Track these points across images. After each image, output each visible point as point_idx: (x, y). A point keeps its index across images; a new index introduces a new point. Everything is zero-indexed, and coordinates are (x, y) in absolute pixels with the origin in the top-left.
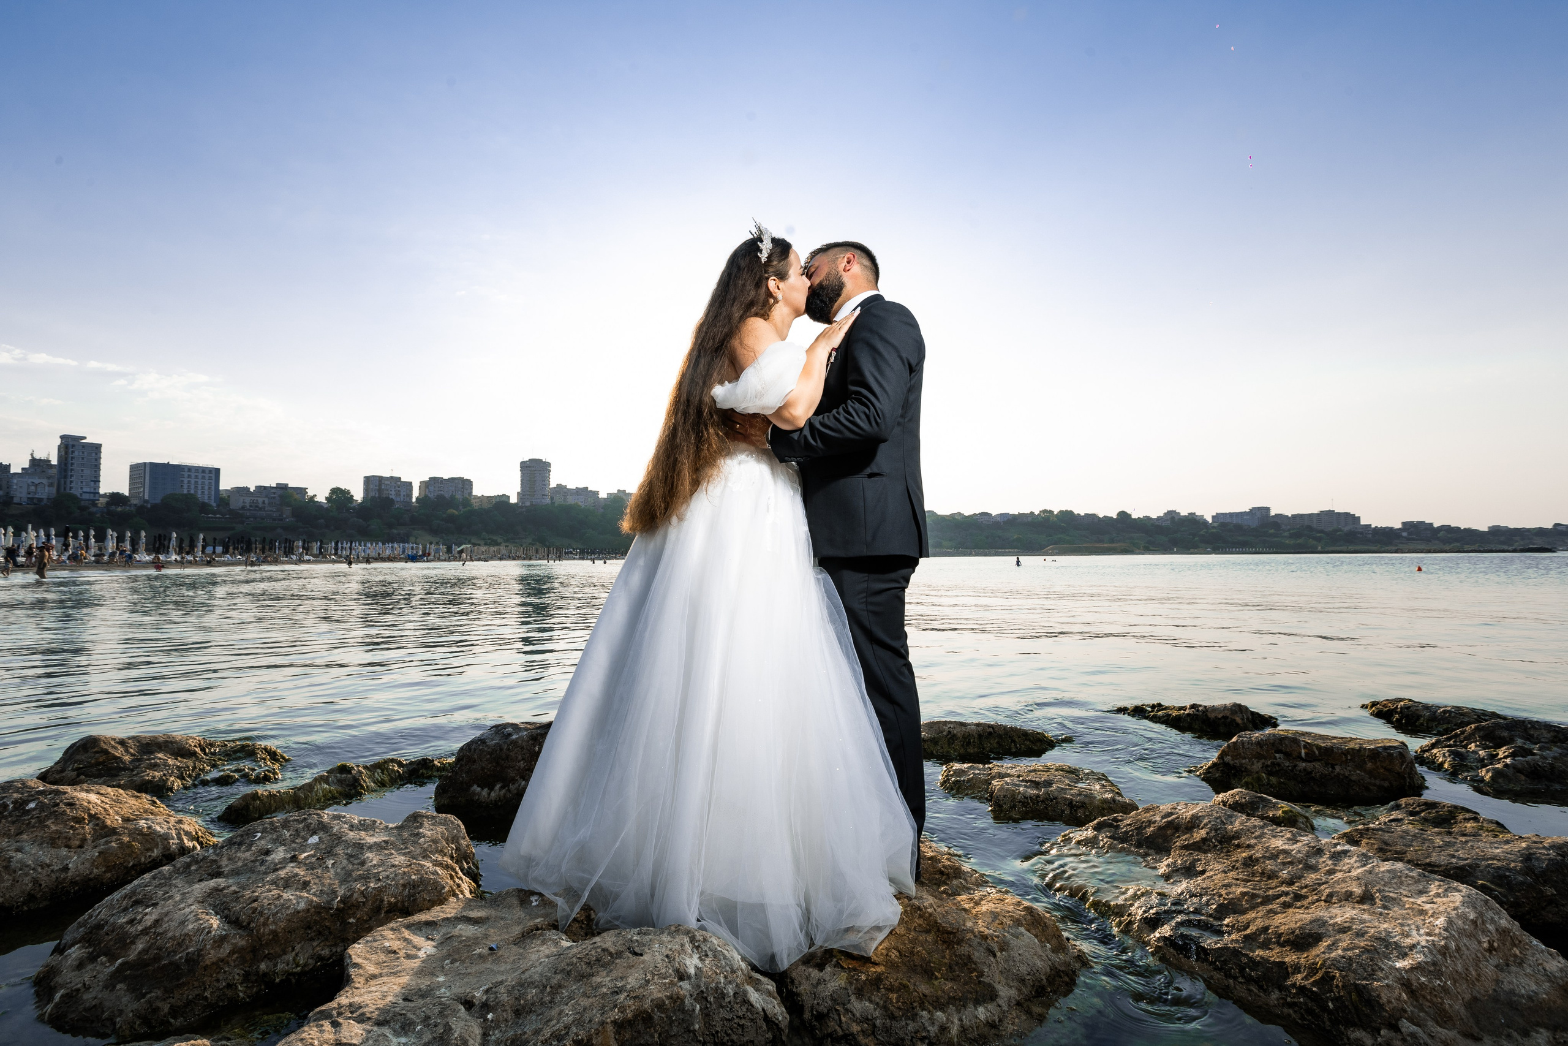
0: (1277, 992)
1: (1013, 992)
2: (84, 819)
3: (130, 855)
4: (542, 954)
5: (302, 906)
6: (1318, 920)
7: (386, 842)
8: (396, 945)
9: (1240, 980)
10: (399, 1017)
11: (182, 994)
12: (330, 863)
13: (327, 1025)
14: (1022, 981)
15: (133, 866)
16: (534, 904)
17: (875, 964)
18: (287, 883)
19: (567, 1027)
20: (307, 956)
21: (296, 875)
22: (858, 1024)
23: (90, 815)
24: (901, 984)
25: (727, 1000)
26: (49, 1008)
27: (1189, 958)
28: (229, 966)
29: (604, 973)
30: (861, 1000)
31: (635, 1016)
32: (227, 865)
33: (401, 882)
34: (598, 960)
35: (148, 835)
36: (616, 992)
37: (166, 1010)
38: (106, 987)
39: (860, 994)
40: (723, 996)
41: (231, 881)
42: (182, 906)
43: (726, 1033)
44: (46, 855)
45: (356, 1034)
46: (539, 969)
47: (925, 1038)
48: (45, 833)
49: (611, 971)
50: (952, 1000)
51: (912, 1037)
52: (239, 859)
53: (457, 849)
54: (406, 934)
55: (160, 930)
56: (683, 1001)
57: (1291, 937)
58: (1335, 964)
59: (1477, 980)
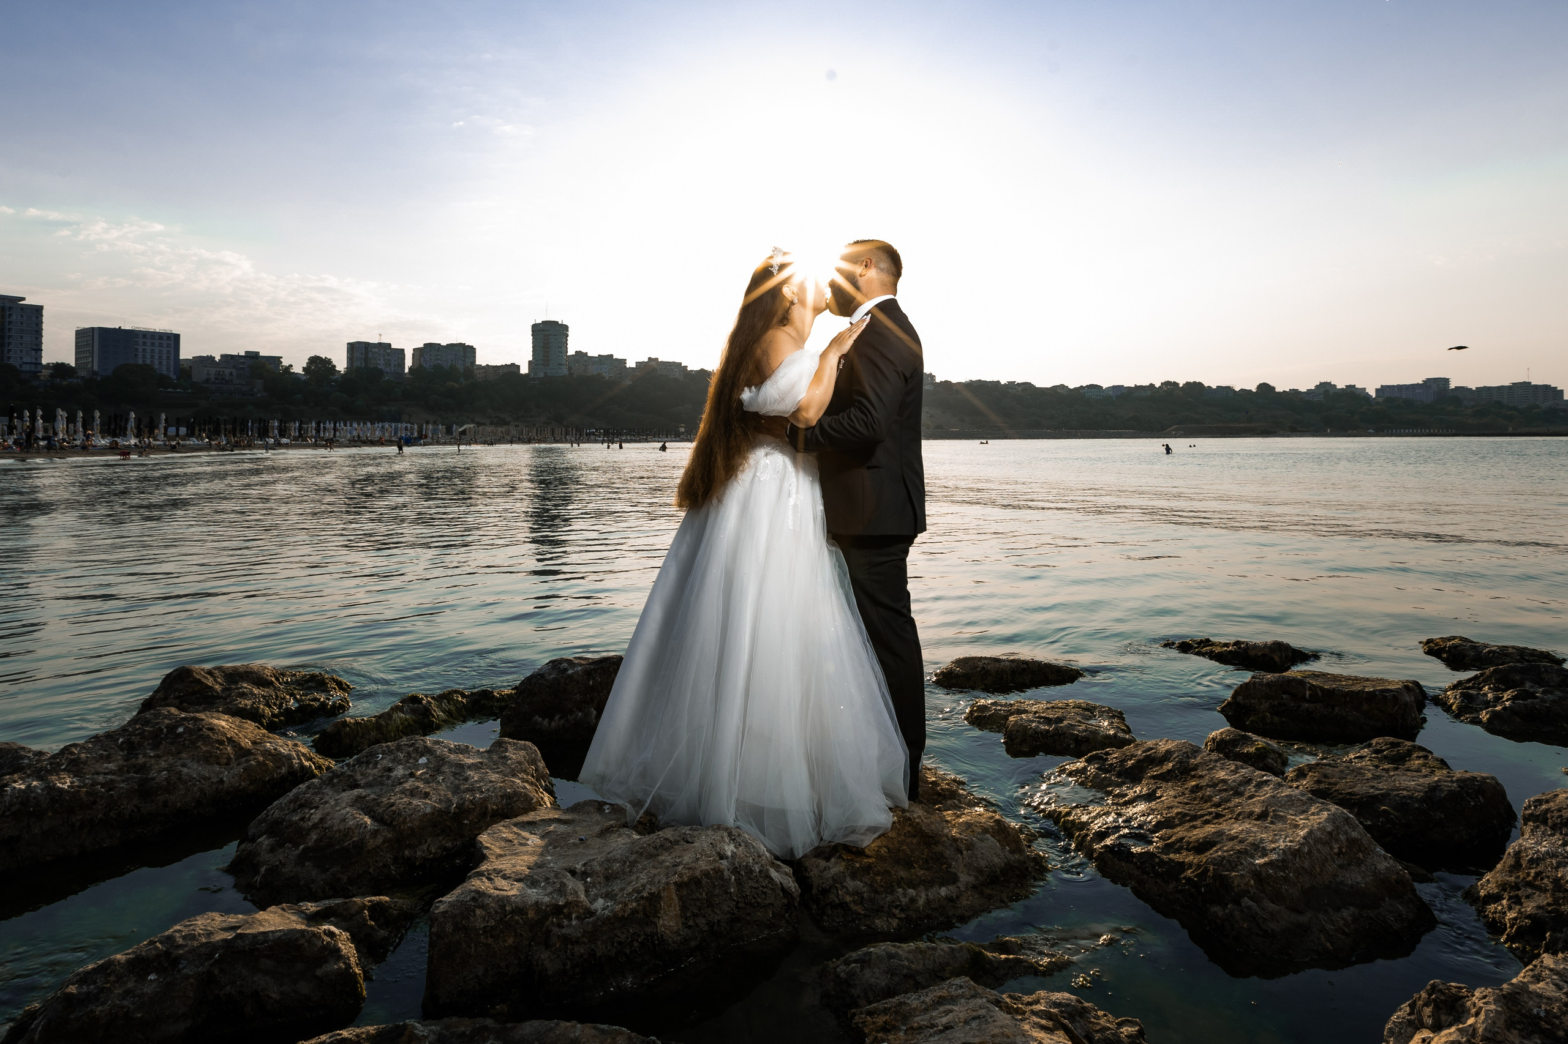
0: (1174, 883)
1: (971, 878)
2: (224, 742)
3: (267, 772)
4: (619, 842)
5: (428, 810)
6: (1219, 832)
7: (481, 763)
8: (510, 836)
9: (1152, 875)
10: (528, 877)
11: (354, 869)
12: (441, 778)
13: (483, 878)
14: (980, 871)
16: (607, 811)
17: (868, 857)
18: (413, 793)
19: (644, 886)
20: (436, 846)
21: (418, 787)
22: (850, 896)
23: (228, 738)
24: (885, 869)
25: (754, 874)
26: (258, 878)
27: (1119, 860)
28: (383, 850)
29: (666, 853)
30: (855, 880)
31: (690, 880)
33: (499, 794)
34: (662, 846)
35: (275, 755)
36: (675, 865)
38: (297, 863)
39: (854, 876)
40: (752, 871)
41: (368, 791)
42: (338, 808)
43: (753, 896)
44: (204, 770)
45: (504, 884)
46: (619, 852)
47: (899, 905)
48: (199, 752)
49: (671, 852)
50: (922, 881)
51: (890, 905)
52: (369, 774)
53: (537, 770)
54: (515, 829)
55: (326, 826)
56: (722, 872)
57: (1196, 844)
58: (1213, 862)
59: (1319, 874)
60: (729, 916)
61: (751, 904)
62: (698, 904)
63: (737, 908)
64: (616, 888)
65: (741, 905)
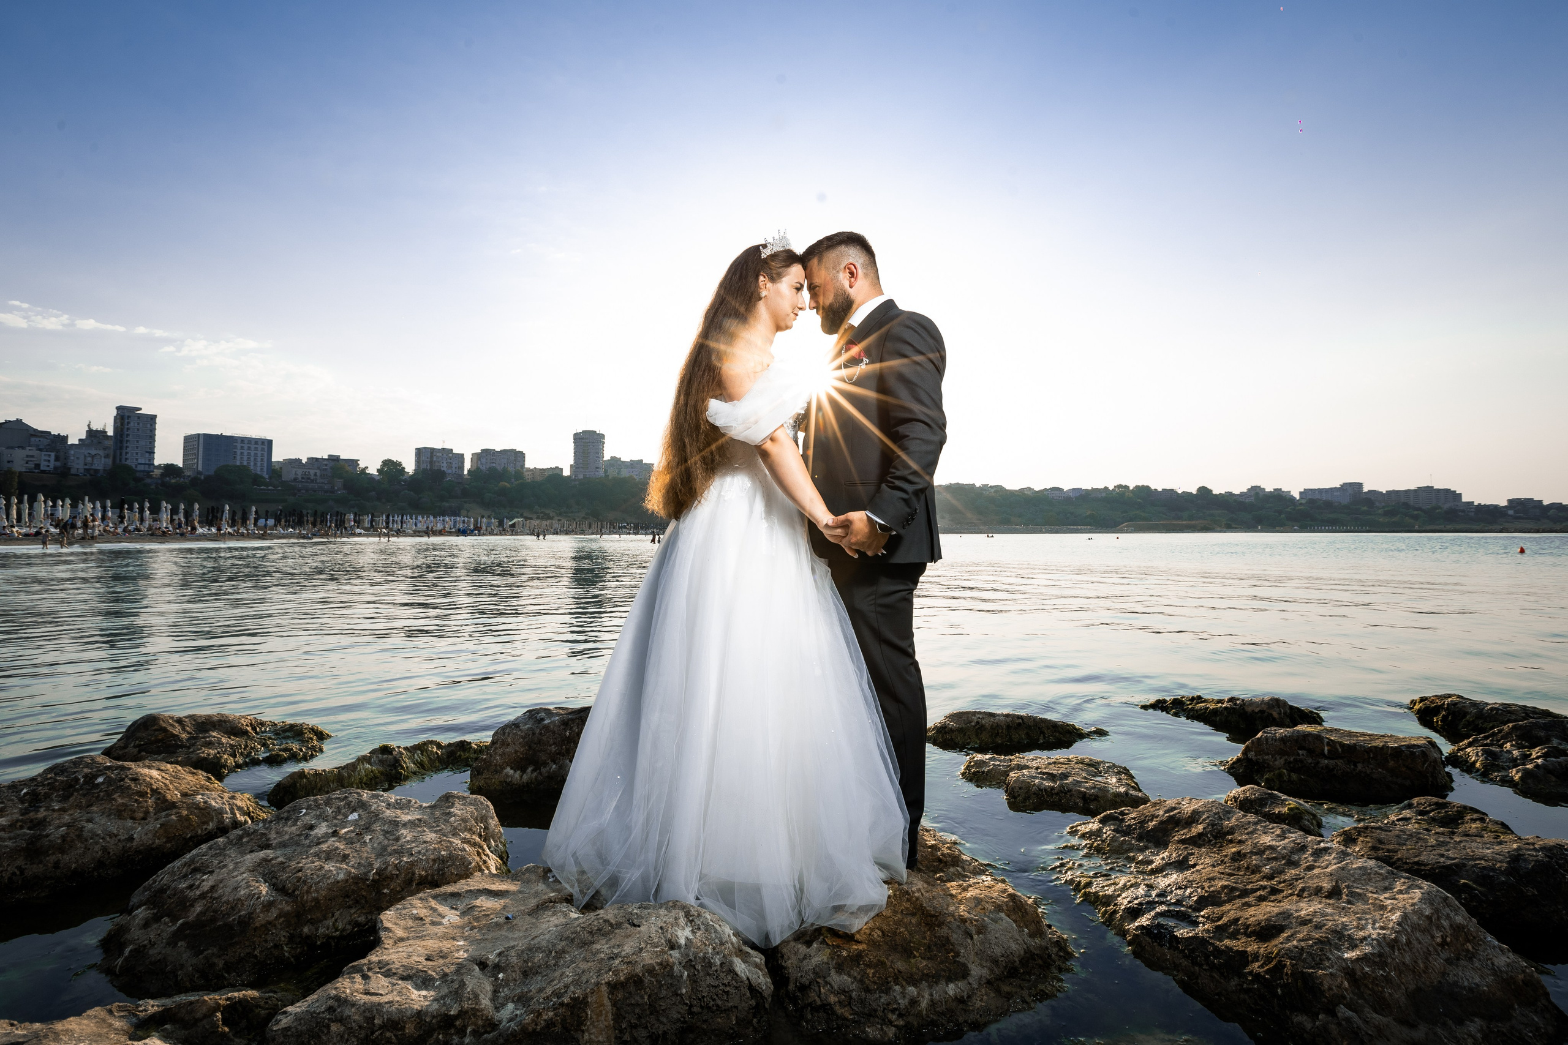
0: (1237, 980)
1: (985, 972)
2: (147, 793)
3: (188, 828)
4: (551, 924)
5: (341, 876)
6: (1284, 913)
7: (420, 820)
8: (423, 912)
9: (1205, 967)
10: (421, 974)
11: (235, 952)
12: (367, 838)
13: (358, 978)
14: (995, 962)
15: (191, 837)
17: (858, 942)
18: (329, 856)
19: (567, 987)
20: (345, 922)
21: (337, 850)
22: (836, 995)
23: (152, 790)
24: (878, 960)
25: (714, 969)
26: (120, 961)
27: (1162, 946)
28: (276, 928)
29: (604, 941)
30: (841, 974)
31: (628, 979)
32: (275, 838)
33: (431, 857)
34: (599, 930)
35: (204, 809)
36: (612, 958)
37: (221, 966)
38: (168, 944)
39: (840, 969)
40: (711, 964)
41: (278, 853)
42: (235, 874)
43: (711, 998)
44: (113, 826)
45: (383, 986)
46: (547, 937)
47: (895, 1009)
48: (113, 805)
49: (610, 939)
50: (925, 977)
51: (884, 1009)
52: (286, 832)
53: (486, 828)
54: (433, 903)
55: (216, 895)
56: (672, 968)
57: (1257, 928)
58: (1288, 953)
59: (1424, 972)
60: (679, 1025)
61: (709, 1008)
62: (637, 1011)
63: (690, 1013)
64: (534, 988)
65: (695, 1009)
